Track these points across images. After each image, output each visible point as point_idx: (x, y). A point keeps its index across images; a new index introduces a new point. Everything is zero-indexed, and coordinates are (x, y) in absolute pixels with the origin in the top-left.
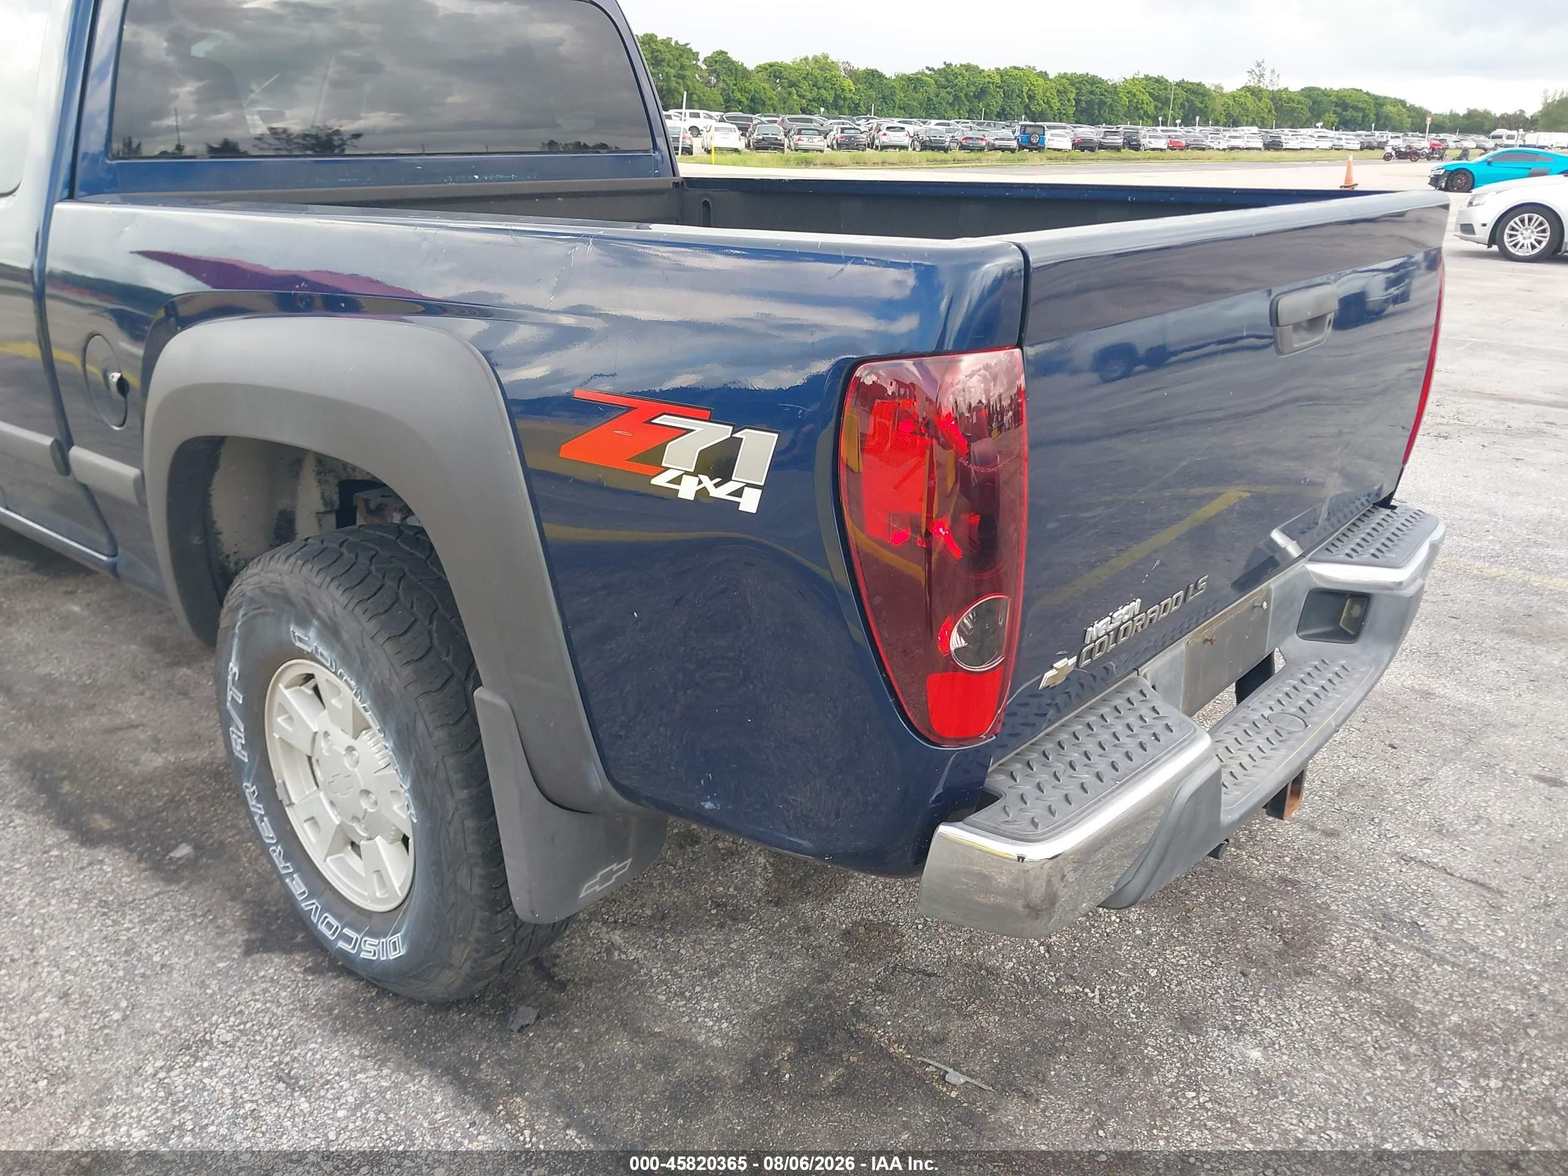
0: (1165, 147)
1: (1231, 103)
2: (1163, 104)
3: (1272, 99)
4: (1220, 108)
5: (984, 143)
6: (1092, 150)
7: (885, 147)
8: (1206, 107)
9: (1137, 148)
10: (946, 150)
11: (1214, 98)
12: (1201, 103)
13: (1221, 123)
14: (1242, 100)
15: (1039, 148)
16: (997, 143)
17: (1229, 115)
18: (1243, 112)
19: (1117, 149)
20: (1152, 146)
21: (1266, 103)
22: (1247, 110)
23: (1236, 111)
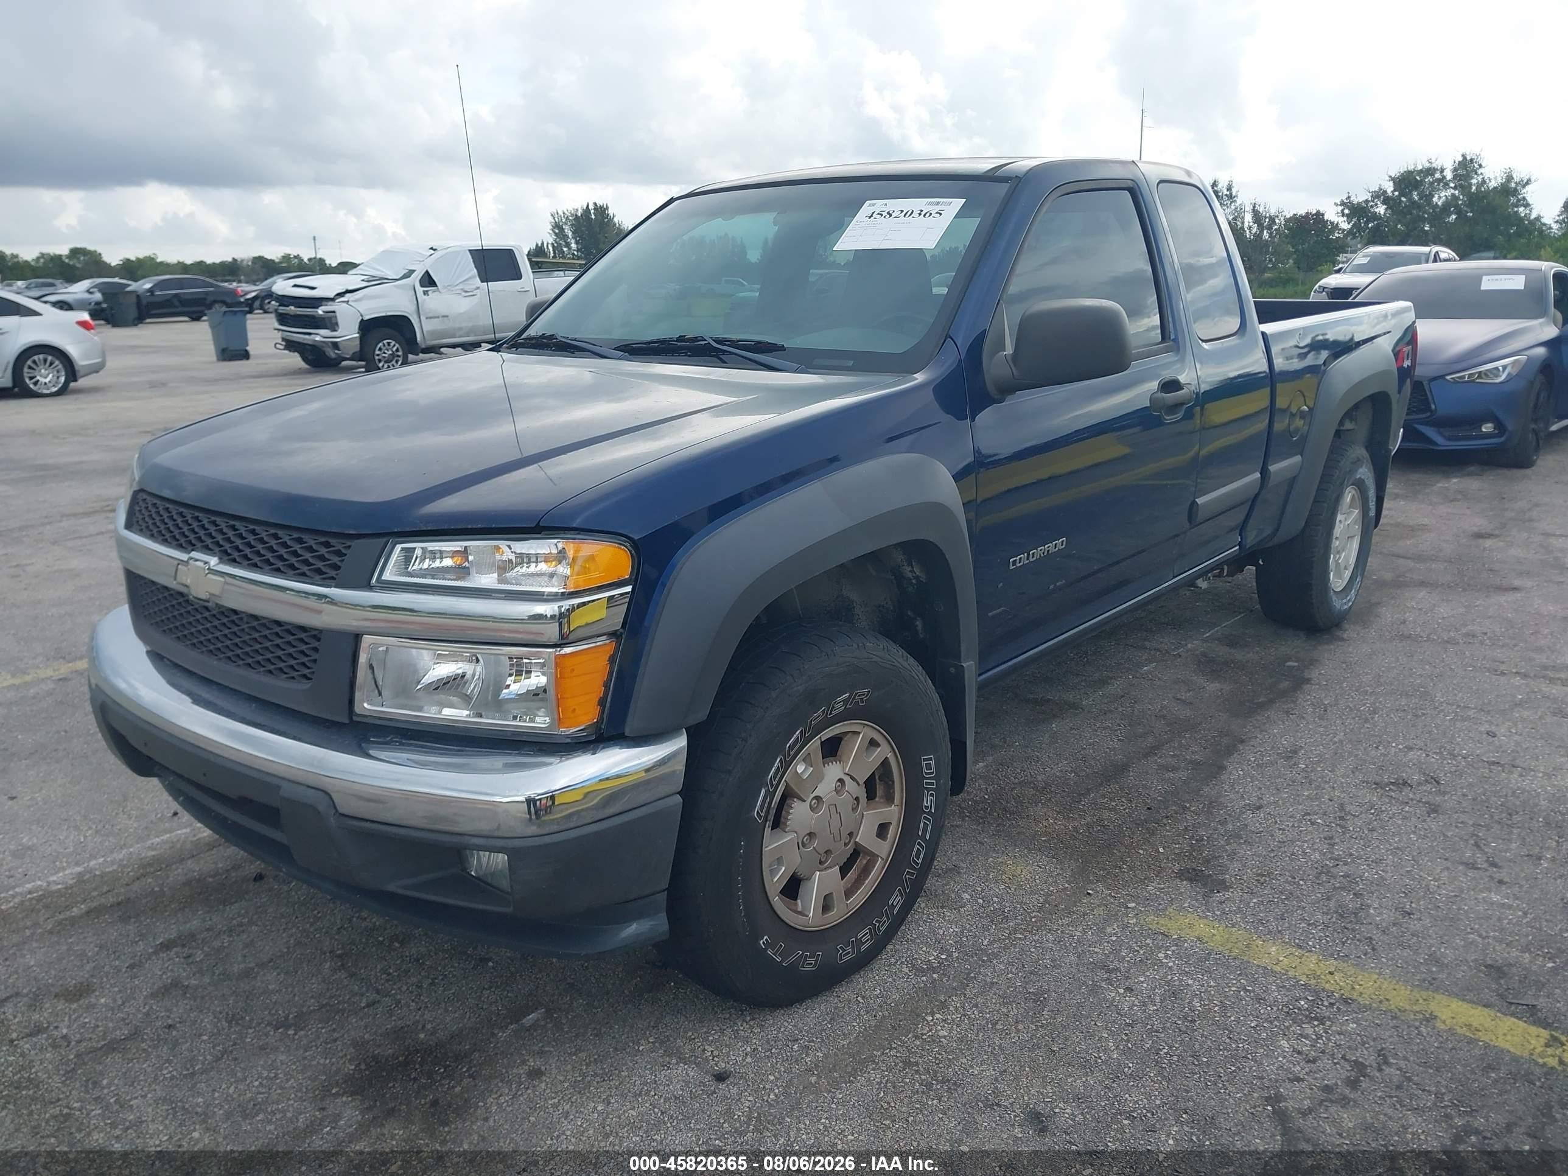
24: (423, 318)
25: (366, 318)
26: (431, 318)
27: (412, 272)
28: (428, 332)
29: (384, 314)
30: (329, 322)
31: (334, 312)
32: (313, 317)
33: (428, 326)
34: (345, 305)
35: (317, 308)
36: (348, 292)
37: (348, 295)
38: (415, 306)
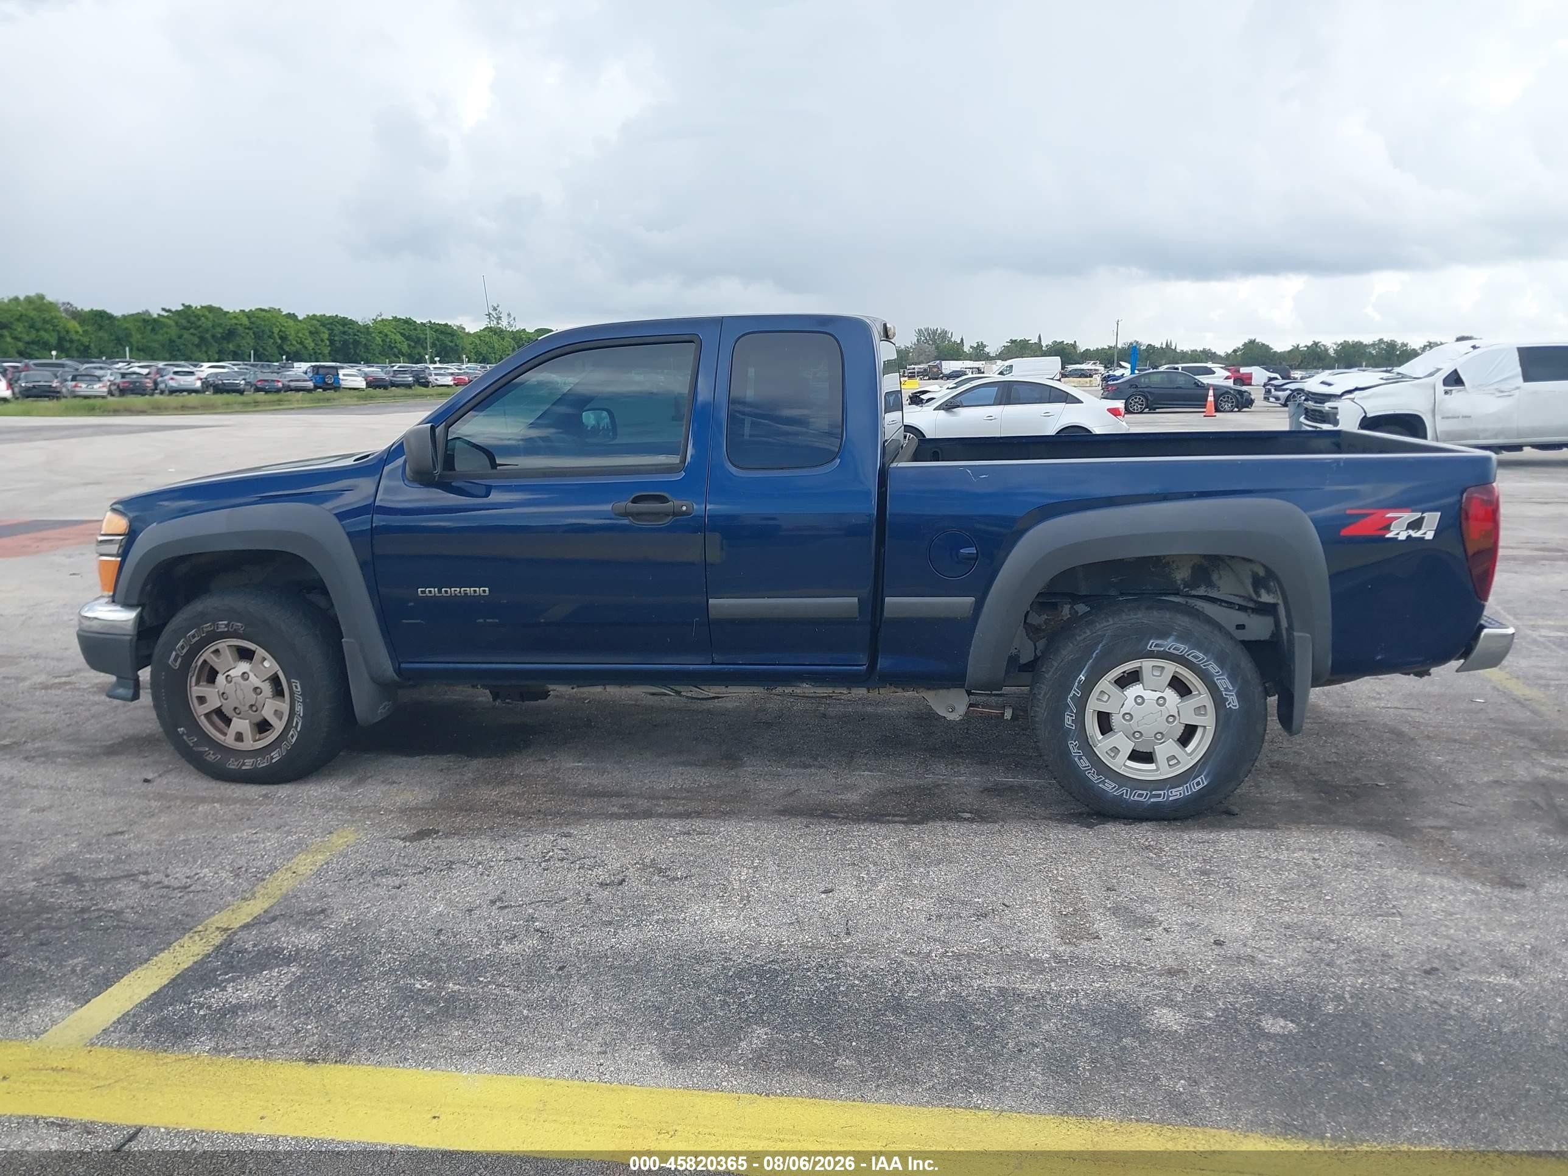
0: (452, 383)
1: (478, 342)
2: (416, 343)
3: (514, 339)
4: (469, 347)
5: (280, 385)
6: (385, 388)
7: (173, 391)
8: (456, 345)
9: (426, 384)
10: (241, 392)
11: (462, 338)
12: (452, 342)
13: (473, 360)
14: (487, 339)
15: (336, 387)
16: (292, 384)
17: (478, 353)
18: (490, 350)
19: (408, 386)
20: (439, 383)
21: (508, 342)
22: (494, 348)
23: (484, 350)
24: (1438, 418)
25: (1370, 415)
26: (1448, 418)
27: (1438, 370)
28: (1442, 432)
29: (1392, 412)
30: (1331, 417)
31: (1336, 408)
32: (1320, 412)
33: (1442, 426)
34: (1349, 401)
35: (1324, 403)
36: (1357, 389)
37: (1357, 392)
38: (1432, 405)
